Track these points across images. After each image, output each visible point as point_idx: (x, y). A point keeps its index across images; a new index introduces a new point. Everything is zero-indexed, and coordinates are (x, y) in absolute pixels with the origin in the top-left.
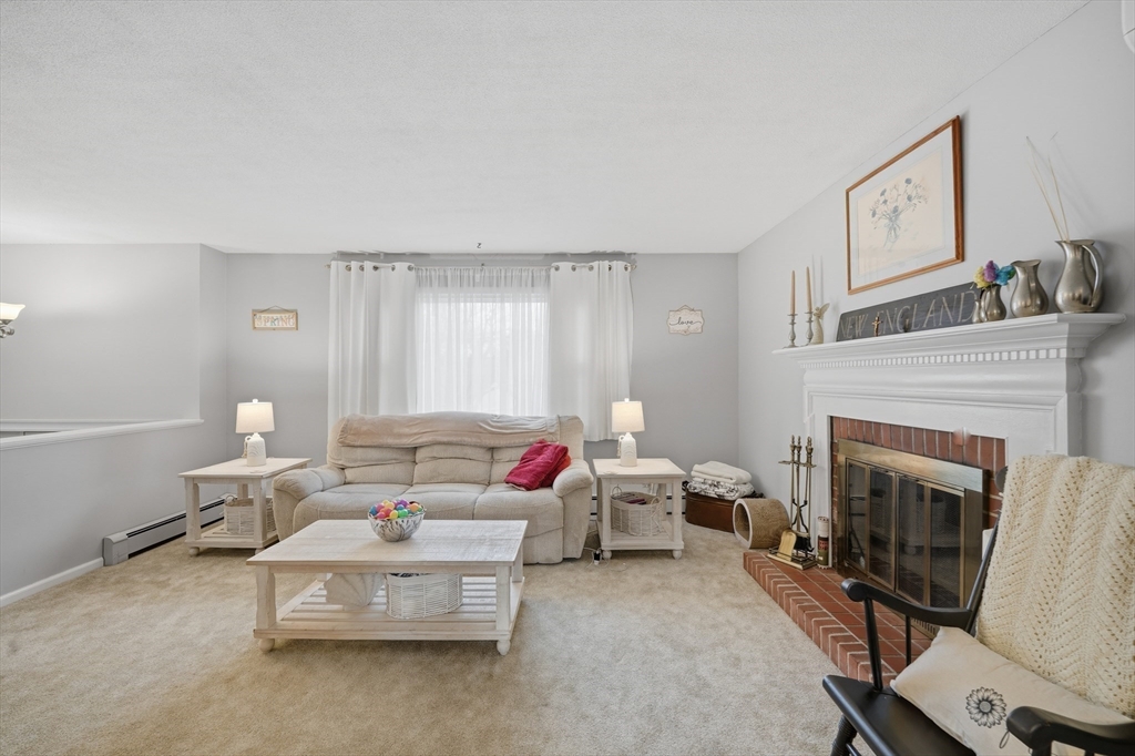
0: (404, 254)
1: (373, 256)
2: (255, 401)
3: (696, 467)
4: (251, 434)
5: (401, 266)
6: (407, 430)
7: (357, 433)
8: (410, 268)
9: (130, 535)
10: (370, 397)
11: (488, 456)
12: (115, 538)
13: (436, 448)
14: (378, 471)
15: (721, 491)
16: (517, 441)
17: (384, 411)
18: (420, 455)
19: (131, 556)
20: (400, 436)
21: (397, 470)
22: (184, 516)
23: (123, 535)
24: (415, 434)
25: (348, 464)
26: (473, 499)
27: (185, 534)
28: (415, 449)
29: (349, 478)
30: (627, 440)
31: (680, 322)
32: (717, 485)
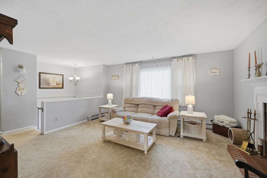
0: (138, 62)
1: (132, 63)
2: (110, 93)
3: (216, 116)
4: (109, 100)
5: (137, 64)
6: (137, 101)
7: (127, 101)
8: (139, 65)
9: (92, 116)
10: (131, 93)
11: (154, 108)
12: (89, 117)
13: (142, 105)
14: (131, 109)
15: (224, 124)
16: (161, 104)
17: (134, 96)
18: (139, 106)
19: (92, 120)
20: (135, 102)
21: (134, 109)
22: (98, 115)
23: (90, 116)
24: (138, 101)
25: (126, 107)
26: (148, 117)
27: (99, 118)
28: (138, 105)
29: (126, 110)
30: (190, 106)
31: (212, 72)
32: (223, 122)
